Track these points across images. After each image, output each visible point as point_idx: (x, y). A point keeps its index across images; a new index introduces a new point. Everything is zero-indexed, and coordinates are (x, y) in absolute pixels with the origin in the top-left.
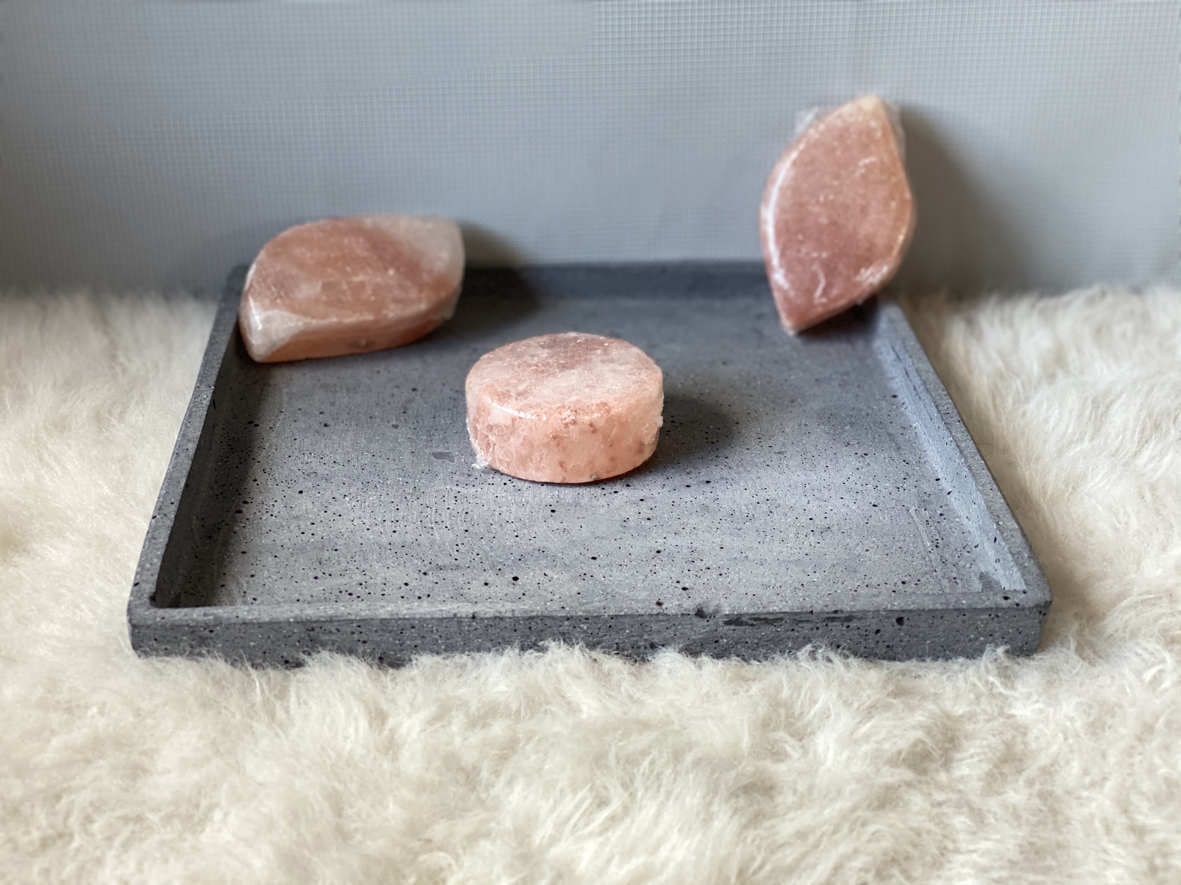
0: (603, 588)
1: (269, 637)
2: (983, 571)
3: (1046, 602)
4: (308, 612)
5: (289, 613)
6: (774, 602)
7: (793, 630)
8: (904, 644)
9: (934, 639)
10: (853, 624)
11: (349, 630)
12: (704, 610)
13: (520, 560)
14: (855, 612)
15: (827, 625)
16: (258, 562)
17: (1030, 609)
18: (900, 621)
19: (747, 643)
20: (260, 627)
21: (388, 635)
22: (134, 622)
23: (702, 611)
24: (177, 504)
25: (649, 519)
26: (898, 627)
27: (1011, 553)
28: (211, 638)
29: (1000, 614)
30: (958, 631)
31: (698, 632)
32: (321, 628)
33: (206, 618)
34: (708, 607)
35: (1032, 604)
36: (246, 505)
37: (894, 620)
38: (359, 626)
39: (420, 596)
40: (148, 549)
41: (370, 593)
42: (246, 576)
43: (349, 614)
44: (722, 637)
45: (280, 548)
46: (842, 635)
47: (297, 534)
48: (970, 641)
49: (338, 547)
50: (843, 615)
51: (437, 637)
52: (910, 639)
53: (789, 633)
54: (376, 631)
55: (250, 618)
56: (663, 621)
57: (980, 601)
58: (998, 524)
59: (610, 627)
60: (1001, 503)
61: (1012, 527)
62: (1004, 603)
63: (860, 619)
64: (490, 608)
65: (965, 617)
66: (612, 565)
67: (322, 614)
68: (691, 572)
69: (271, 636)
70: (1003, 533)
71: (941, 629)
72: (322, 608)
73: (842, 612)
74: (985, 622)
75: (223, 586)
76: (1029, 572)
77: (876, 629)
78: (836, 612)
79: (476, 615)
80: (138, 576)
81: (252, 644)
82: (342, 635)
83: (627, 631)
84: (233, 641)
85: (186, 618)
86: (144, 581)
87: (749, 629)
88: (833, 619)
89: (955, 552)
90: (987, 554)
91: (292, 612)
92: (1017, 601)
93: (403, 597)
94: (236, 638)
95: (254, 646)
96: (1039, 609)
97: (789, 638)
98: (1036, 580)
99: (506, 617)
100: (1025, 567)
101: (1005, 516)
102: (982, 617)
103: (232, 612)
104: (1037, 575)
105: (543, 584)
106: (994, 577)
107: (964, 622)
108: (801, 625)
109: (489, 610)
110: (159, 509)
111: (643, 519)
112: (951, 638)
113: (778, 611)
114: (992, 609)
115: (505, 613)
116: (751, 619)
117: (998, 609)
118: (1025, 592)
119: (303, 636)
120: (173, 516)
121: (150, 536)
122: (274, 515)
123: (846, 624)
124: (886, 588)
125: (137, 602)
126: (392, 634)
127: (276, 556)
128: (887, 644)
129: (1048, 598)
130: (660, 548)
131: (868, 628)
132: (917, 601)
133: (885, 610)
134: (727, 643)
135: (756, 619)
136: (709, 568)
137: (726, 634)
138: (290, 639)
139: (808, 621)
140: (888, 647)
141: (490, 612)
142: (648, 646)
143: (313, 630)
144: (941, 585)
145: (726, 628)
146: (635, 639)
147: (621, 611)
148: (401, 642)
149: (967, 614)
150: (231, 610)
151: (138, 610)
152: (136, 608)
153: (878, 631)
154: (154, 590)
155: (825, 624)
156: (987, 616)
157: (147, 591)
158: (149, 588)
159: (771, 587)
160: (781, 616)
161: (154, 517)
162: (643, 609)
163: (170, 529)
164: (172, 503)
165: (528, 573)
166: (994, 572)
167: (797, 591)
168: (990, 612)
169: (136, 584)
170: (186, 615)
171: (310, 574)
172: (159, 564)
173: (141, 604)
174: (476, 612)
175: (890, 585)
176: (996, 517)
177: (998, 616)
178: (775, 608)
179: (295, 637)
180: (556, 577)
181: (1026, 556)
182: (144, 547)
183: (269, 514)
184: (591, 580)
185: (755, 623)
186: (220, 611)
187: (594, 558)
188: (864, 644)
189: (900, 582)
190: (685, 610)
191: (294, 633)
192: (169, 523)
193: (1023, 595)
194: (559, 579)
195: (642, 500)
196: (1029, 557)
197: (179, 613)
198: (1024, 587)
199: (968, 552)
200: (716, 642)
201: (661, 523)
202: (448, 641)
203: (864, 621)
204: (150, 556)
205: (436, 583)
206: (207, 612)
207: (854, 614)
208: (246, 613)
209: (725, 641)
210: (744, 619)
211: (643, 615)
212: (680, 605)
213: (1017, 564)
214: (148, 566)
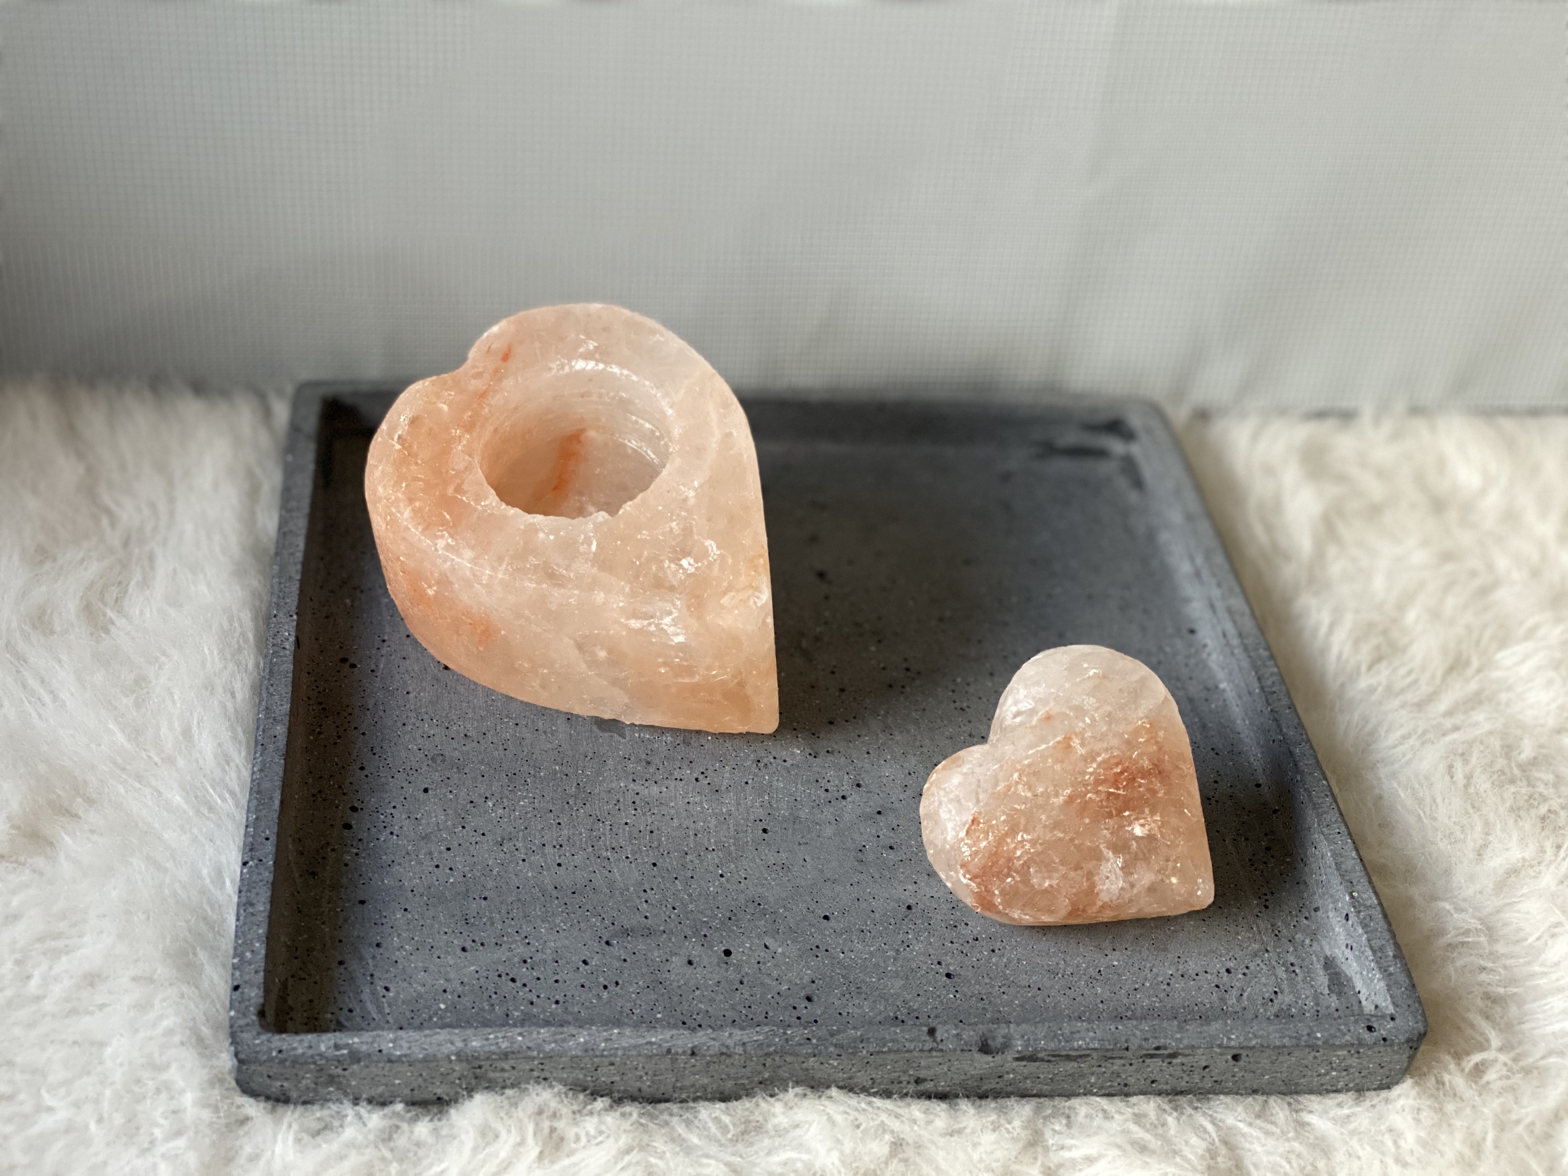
0: (844, 972)
1: (421, 1075)
3: (1418, 1032)
6: (1079, 1032)
7: (1100, 1066)
8: (1236, 1079)
9: (1274, 1075)
10: (1177, 1059)
11: (528, 1067)
12: (990, 1042)
13: (730, 919)
14: (1182, 1049)
15: (1144, 1061)
17: (1400, 1045)
18: (1236, 1057)
19: (1039, 1078)
20: (410, 1066)
21: (578, 1071)
22: (242, 1056)
23: (987, 1045)
24: (273, 838)
25: (891, 848)
26: (1233, 1063)
29: (1361, 1050)
30: (1307, 1067)
31: (978, 1068)
32: (491, 1065)
33: (338, 1053)
34: (994, 1039)
35: (1401, 1036)
36: (355, 815)
37: (1229, 1057)
38: (542, 1064)
39: (606, 983)
40: (245, 924)
41: (538, 979)
42: (370, 945)
44: (1008, 1073)
45: (410, 894)
46: (1161, 1070)
47: (430, 869)
48: (1319, 1075)
49: (487, 894)
50: (1166, 1052)
51: (642, 1073)
52: (1245, 1075)
53: (1094, 1068)
54: (563, 1068)
55: (398, 1053)
56: (936, 1057)
57: (1338, 1034)
58: (1352, 897)
59: (868, 1063)
61: (1369, 903)
62: (1369, 1038)
63: (1187, 1055)
64: (714, 1039)
65: (1317, 1054)
66: (851, 931)
67: (493, 1048)
68: (955, 945)
69: (424, 1074)
71: (1286, 1065)
72: (492, 1036)
73: (1165, 1048)
74: (1342, 1058)
76: (1396, 983)
77: (1204, 1064)
78: (1158, 1048)
79: (695, 1050)
80: (237, 973)
81: (397, 1082)
82: (518, 1072)
83: (889, 1067)
84: (373, 1079)
85: (310, 1052)
86: (246, 982)
87: (1046, 1065)
88: (1152, 1055)
89: (1289, 918)
91: (452, 1043)
92: (1384, 1033)
93: (583, 986)
94: (378, 1076)
95: (399, 1084)
96: (1410, 1044)
97: (1092, 1074)
98: (1405, 996)
99: (736, 1054)
100: (1390, 974)
101: (1359, 881)
102: (1339, 1053)
103: (372, 1043)
105: (764, 963)
107: (1315, 1058)
108: (1110, 1061)
109: (712, 1043)
110: (251, 850)
111: (883, 847)
112: (1296, 1072)
113: (1084, 1046)
114: (1353, 1045)
115: (734, 1048)
116: (1049, 1055)
117: (1361, 1044)
118: (1393, 1018)
119: (465, 1073)
120: (271, 863)
121: (244, 900)
122: (395, 832)
123: (1168, 1060)
124: (1207, 979)
125: (242, 1022)
126: (584, 1071)
127: (406, 910)
128: (1214, 1079)
129: (1420, 1026)
130: (911, 902)
131: (1195, 1065)
132: (1260, 1033)
134: (1014, 1079)
135: (1054, 1056)
136: (977, 940)
137: (1014, 1070)
138: (448, 1077)
139: (1121, 1058)
140: (1216, 1081)
141: (714, 1046)
142: (912, 1081)
143: (480, 1067)
144: (1276, 977)
145: (1015, 1064)
146: (896, 1074)
147: (884, 1045)
148: (594, 1079)
149: (1321, 1050)
150: (370, 1040)
151: (245, 1035)
152: (242, 1032)
153: (1205, 1068)
154: (261, 1000)
155: (1141, 1060)
156: (1345, 1052)
157: (253, 1001)
158: (255, 995)
159: (1060, 975)
160: (1088, 1052)
161: (245, 864)
162: (911, 1041)
163: (269, 885)
164: (267, 839)
165: (743, 943)
166: (1343, 960)
167: (1094, 981)
168: (1349, 1049)
169: (236, 988)
170: (310, 1047)
171: (456, 942)
172: (263, 952)
173: (247, 1025)
174: (695, 1047)
175: (1212, 974)
176: (1349, 884)
177: (1358, 1052)
178: (1080, 1043)
179: (456, 1075)
180: (780, 950)
183: (388, 831)
184: (827, 957)
185: (1053, 1059)
186: (356, 1040)
187: (826, 918)
188: (1186, 1078)
189: (1224, 970)
190: (966, 1044)
191: (454, 1071)
192: (268, 876)
193: (1391, 1024)
194: (783, 954)
195: (879, 813)
197: (301, 1041)
198: (1391, 1009)
199: (1306, 918)
200: (1000, 1077)
203: (1191, 1057)
204: (249, 936)
205: (625, 960)
206: (340, 1042)
207: (1180, 1051)
208: (391, 1045)
209: (1011, 1076)
210: (1041, 1055)
211: (911, 1051)
212: (958, 1034)
214: (248, 955)
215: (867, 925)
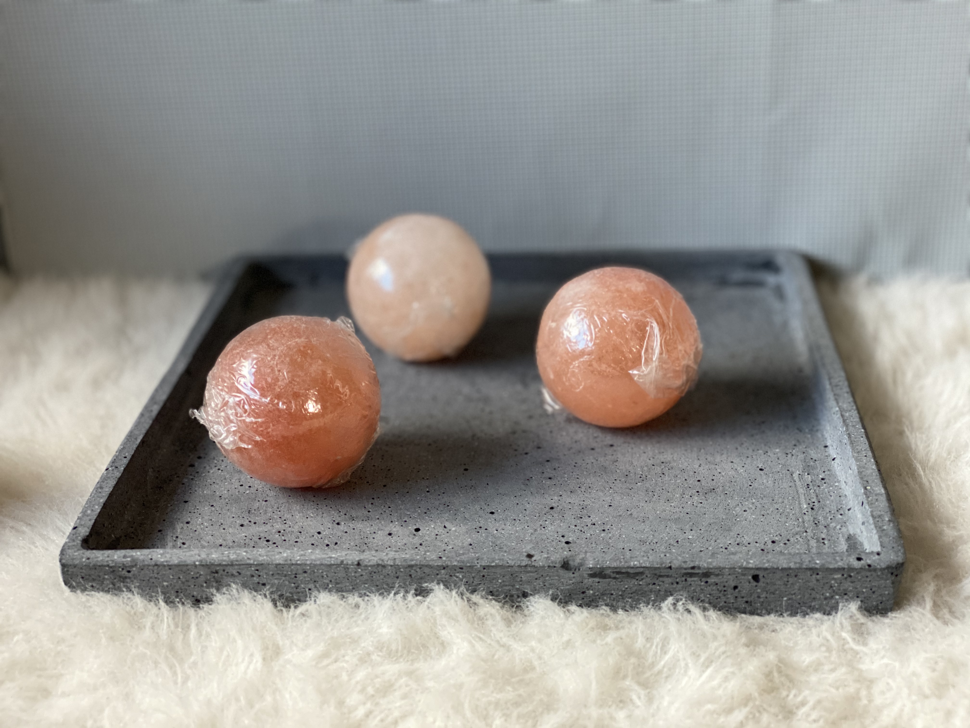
0: (494, 540)
1: (179, 578)
2: (851, 533)
3: (898, 564)
4: (213, 556)
5: (197, 556)
6: (636, 557)
7: (654, 584)
8: (762, 600)
9: (790, 596)
10: (712, 580)
11: (249, 573)
12: (571, 563)
13: (425, 513)
14: (711, 569)
15: (686, 580)
16: (196, 511)
17: (882, 570)
18: (756, 578)
19: (612, 594)
20: (170, 569)
21: (284, 578)
22: (63, 561)
23: (568, 564)
24: (129, 458)
25: (550, 478)
26: (754, 583)
27: (873, 516)
28: (130, 578)
29: (852, 574)
30: (813, 589)
31: (565, 583)
32: (224, 571)
33: (124, 560)
34: (574, 561)
35: (883, 566)
36: (199, 460)
37: (750, 577)
38: (257, 570)
39: (329, 543)
40: (94, 497)
41: (285, 540)
42: (182, 523)
43: (249, 559)
44: (588, 589)
45: (218, 498)
46: (702, 589)
47: (236, 487)
48: (826, 598)
49: (268, 499)
50: (700, 571)
51: (327, 581)
52: (768, 596)
53: (651, 586)
54: (273, 575)
55: (162, 560)
56: (532, 572)
57: (833, 562)
58: (865, 488)
59: (483, 576)
60: (873, 469)
61: (878, 492)
62: (856, 564)
63: (717, 575)
64: (374, 556)
65: (818, 577)
66: (507, 520)
67: (225, 558)
68: (578, 527)
69: (181, 577)
70: (868, 497)
71: (796, 587)
72: (226, 552)
73: (699, 568)
74: (838, 581)
75: (160, 531)
76: (886, 535)
77: (733, 584)
78: (693, 568)
79: (361, 563)
80: (79, 521)
81: (165, 584)
82: (244, 577)
83: (500, 581)
84: (149, 580)
85: (107, 559)
86: (81, 525)
87: (613, 582)
88: (691, 575)
89: (828, 515)
90: (856, 517)
91: (199, 556)
92: (869, 562)
93: (313, 544)
94: (151, 578)
95: (167, 586)
96: (890, 570)
97: (651, 591)
98: (891, 542)
99: (388, 565)
100: (884, 530)
101: (873, 481)
102: (836, 577)
103: (148, 555)
104: (893, 538)
105: (440, 535)
106: (860, 539)
107: (818, 580)
108: (661, 579)
109: (373, 558)
110: (113, 462)
111: (545, 478)
112: (807, 596)
113: (638, 565)
114: (844, 569)
115: (387, 561)
116: (613, 572)
117: (851, 569)
118: (878, 554)
119: (209, 578)
120: (123, 468)
121: (98, 486)
122: (221, 469)
123: (704, 580)
124: (756, 546)
125: (70, 544)
126: (287, 578)
127: (212, 506)
128: (745, 599)
129: (900, 560)
130: (554, 505)
131: (726, 584)
132: (773, 560)
133: (740, 568)
134: (594, 594)
135: (618, 573)
136: (594, 524)
137: (591, 586)
138: (197, 580)
139: (668, 576)
140: (747, 602)
141: (374, 560)
142: (521, 595)
143: (217, 572)
144: (808, 545)
145: (591, 580)
146: (507, 588)
147: (493, 562)
148: (296, 585)
149: (820, 573)
150: (147, 553)
151: (70, 551)
152: (69, 549)
153: (735, 588)
154: (87, 534)
155: (684, 579)
156: (839, 576)
157: (81, 534)
158: (84, 531)
159: (648, 543)
160: (642, 570)
161: (107, 469)
162: (513, 560)
163: (117, 479)
164: (125, 457)
165: (430, 525)
166: (860, 534)
167: (671, 547)
168: (842, 572)
169: (75, 528)
170: (108, 557)
171: (238, 522)
172: (99, 511)
173: (74, 545)
174: (361, 560)
175: (760, 544)
176: (865, 482)
177: (850, 576)
178: (636, 563)
179: (202, 579)
180: (454, 529)
181: (887, 519)
182: (91, 495)
183: (217, 468)
184: (484, 533)
185: (617, 576)
186: (139, 553)
187: (492, 513)
188: (724, 599)
189: (770, 541)
190: (552, 562)
191: (200, 575)
192: (118, 474)
193: (877, 557)
194: (455, 531)
195: (548, 461)
196: (889, 521)
197: (103, 554)
198: (879, 549)
199: (841, 515)
200: (583, 593)
201: (560, 482)
202: (338, 586)
203: (720, 577)
204: (93, 503)
205: (346, 532)
206: (128, 554)
207: (711, 571)
208: (159, 556)
209: (591, 592)
210: (608, 572)
211: (512, 567)
212: (548, 557)
213: (876, 527)
214: (89, 512)
215: (518, 516)
